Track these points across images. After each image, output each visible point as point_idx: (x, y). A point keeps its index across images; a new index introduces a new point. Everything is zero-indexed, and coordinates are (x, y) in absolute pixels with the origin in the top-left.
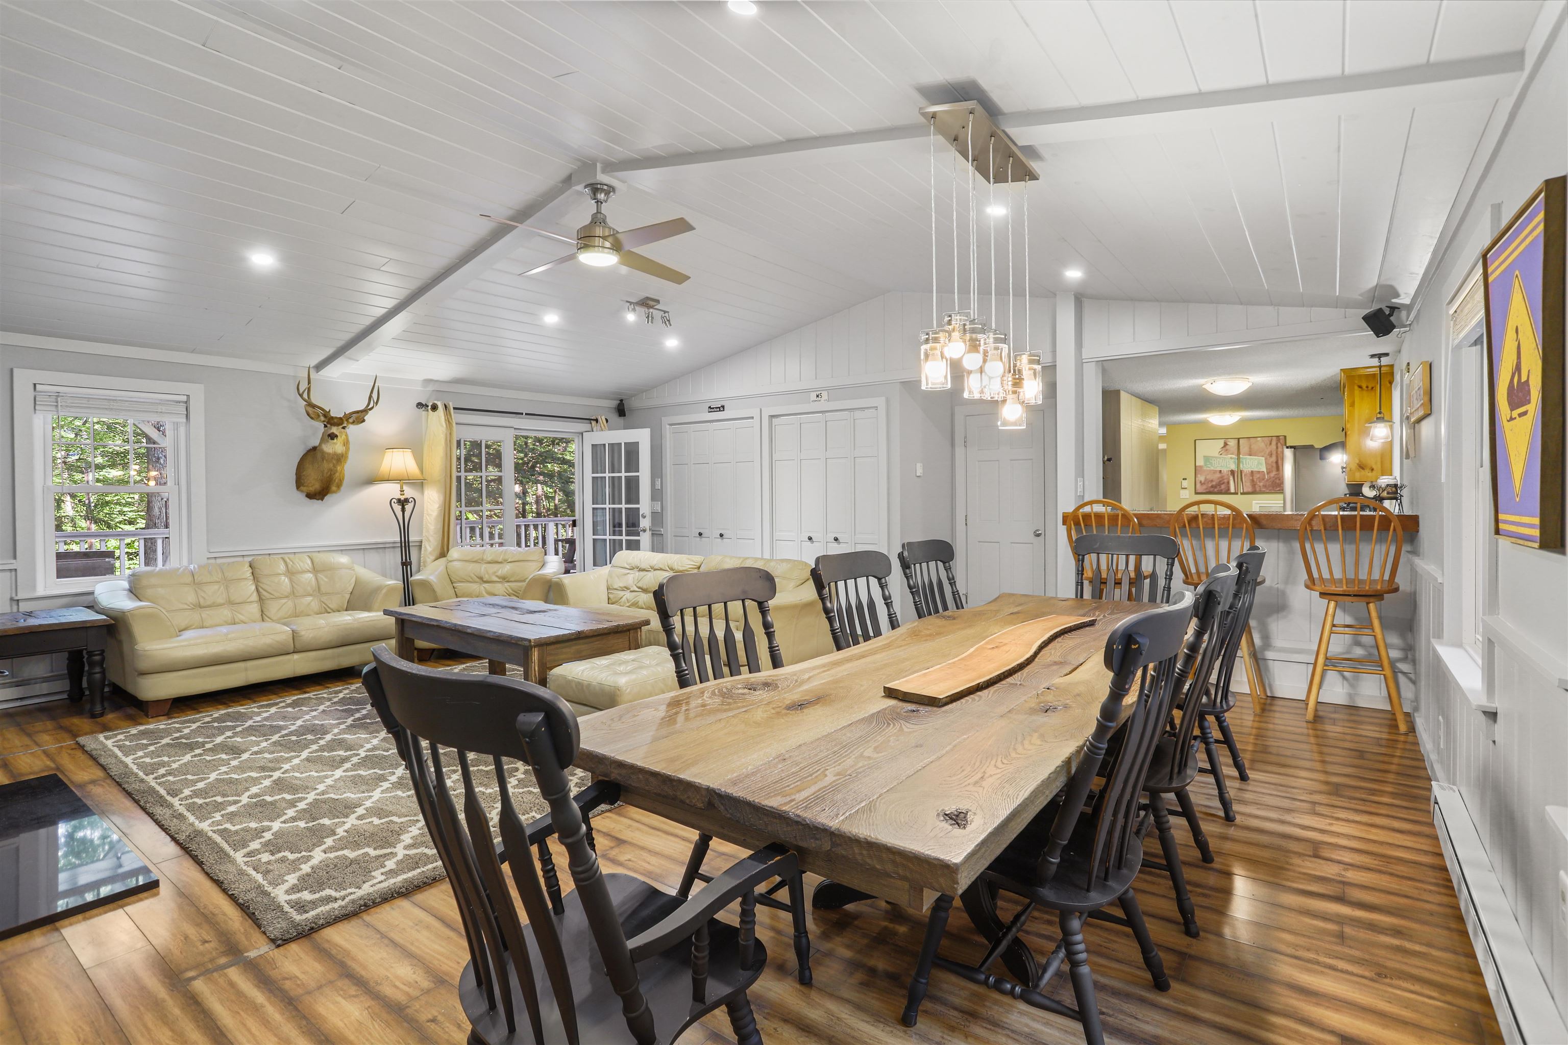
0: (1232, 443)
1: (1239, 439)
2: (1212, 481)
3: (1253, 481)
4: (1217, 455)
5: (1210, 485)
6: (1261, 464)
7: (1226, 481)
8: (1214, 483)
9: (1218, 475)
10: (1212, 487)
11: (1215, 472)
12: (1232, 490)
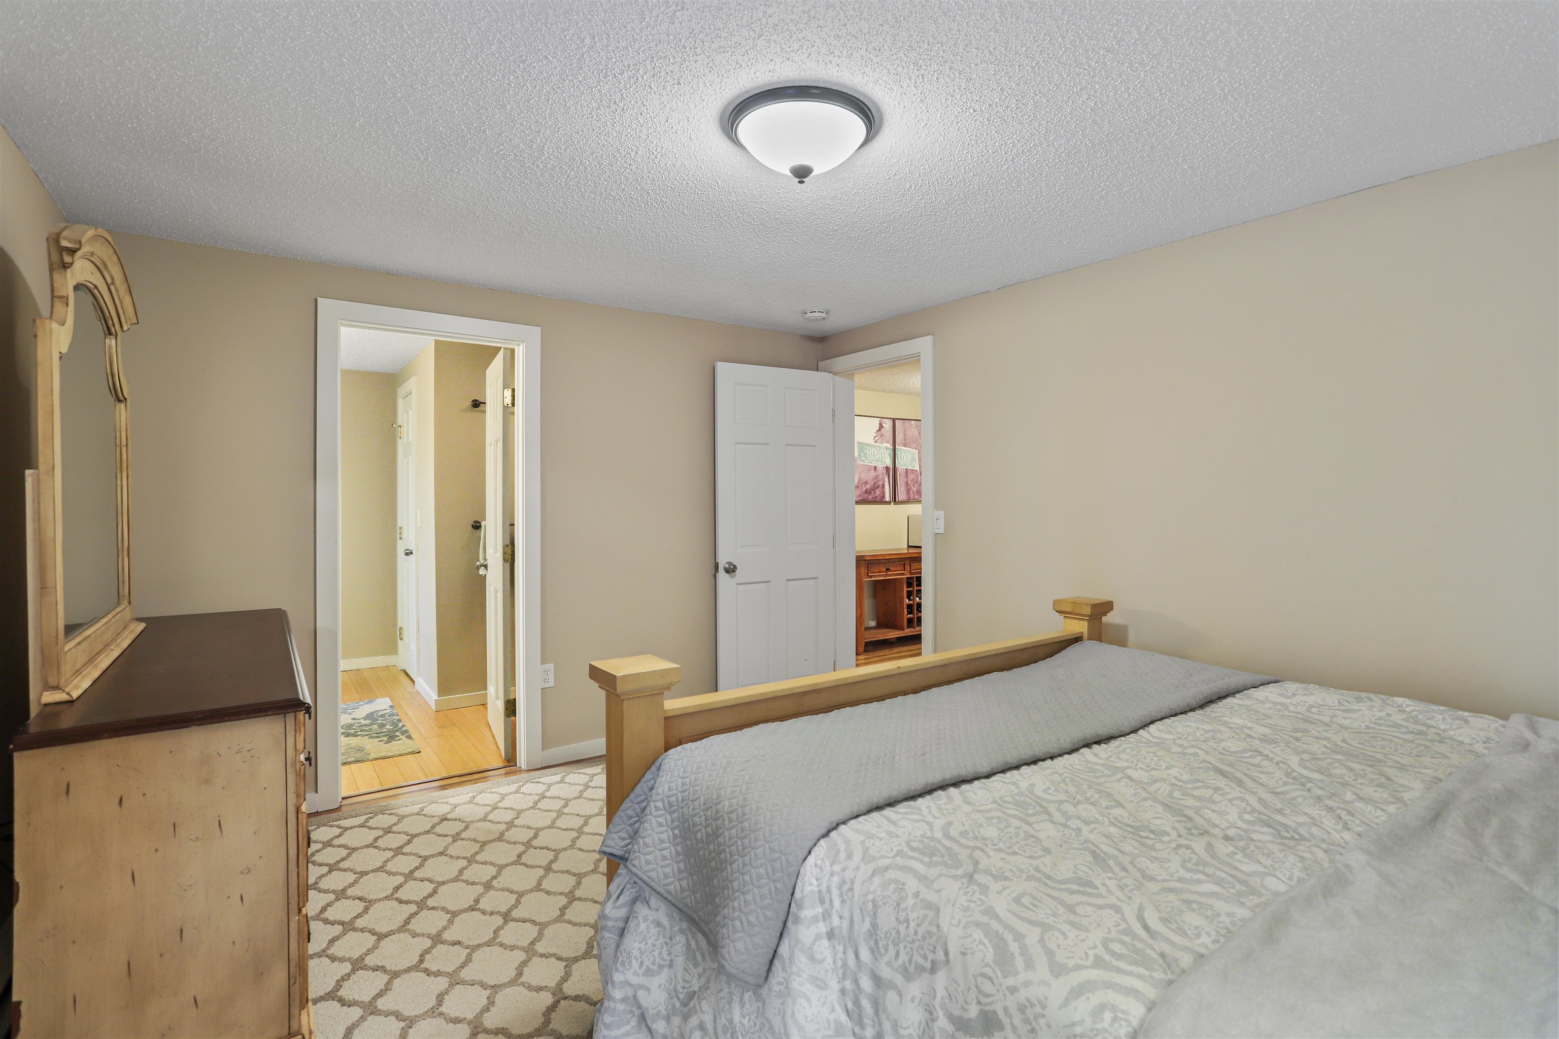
0: (888, 425)
1: (894, 420)
2: (866, 483)
3: (907, 483)
4: (871, 442)
5: (864, 490)
6: (915, 460)
7: (881, 483)
8: (868, 486)
9: (873, 474)
10: (866, 492)
11: (869, 468)
12: (887, 498)
